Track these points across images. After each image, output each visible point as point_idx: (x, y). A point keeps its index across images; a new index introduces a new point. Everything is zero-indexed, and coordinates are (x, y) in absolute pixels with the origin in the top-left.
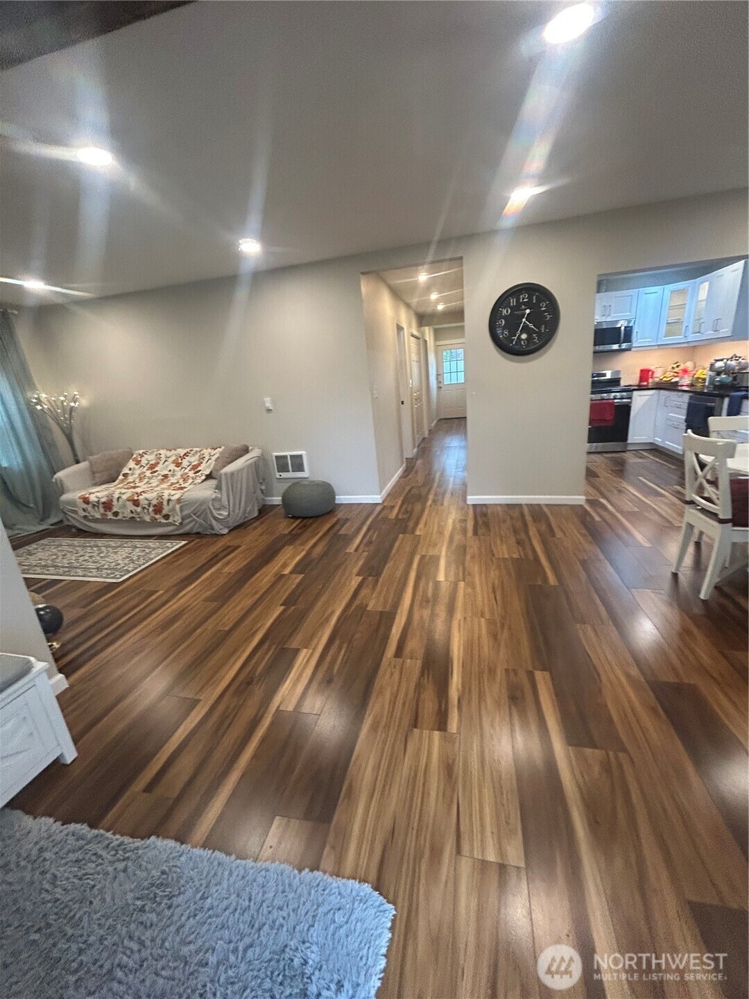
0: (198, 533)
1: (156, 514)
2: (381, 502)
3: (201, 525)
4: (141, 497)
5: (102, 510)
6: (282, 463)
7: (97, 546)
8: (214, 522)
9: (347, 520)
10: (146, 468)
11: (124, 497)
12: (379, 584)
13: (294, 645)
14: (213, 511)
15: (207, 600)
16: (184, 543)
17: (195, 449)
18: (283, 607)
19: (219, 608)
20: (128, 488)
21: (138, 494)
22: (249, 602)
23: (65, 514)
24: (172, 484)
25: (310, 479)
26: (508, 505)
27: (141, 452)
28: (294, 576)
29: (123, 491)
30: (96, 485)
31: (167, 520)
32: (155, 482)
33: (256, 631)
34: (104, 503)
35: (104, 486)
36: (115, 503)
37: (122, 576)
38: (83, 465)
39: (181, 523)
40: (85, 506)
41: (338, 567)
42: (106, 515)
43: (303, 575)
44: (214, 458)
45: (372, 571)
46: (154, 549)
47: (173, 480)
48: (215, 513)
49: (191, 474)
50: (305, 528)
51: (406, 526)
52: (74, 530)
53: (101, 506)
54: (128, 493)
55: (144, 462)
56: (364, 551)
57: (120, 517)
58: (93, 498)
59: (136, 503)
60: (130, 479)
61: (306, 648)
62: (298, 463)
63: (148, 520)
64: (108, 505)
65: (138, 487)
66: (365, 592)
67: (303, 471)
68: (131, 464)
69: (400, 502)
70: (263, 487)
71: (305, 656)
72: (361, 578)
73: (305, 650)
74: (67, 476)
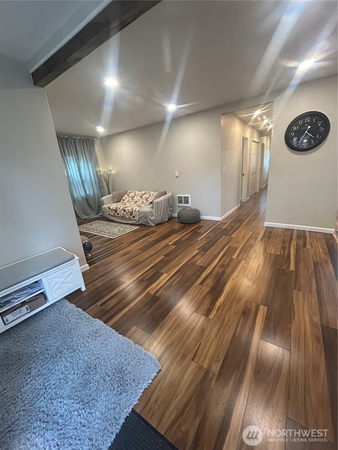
0: (144, 224)
1: (130, 215)
2: (221, 220)
3: (145, 222)
4: (126, 209)
5: (114, 212)
6: (180, 200)
7: (111, 225)
8: (149, 221)
9: (203, 226)
10: (130, 198)
11: (121, 208)
12: (205, 255)
13: (162, 272)
14: (150, 216)
15: (139, 249)
16: (138, 227)
17: (148, 192)
18: (164, 257)
19: (141, 253)
20: (123, 205)
21: (126, 207)
22: (153, 252)
23: (103, 212)
24: (138, 205)
25: (191, 207)
26: (286, 229)
27: (130, 191)
28: (172, 246)
29: (121, 206)
30: (113, 203)
31: (134, 218)
32: (132, 203)
33: (151, 263)
34: (115, 210)
35: (116, 204)
36: (118, 210)
37: (115, 236)
38: (111, 195)
39: (138, 220)
40: (109, 210)
41: (191, 245)
42: (115, 214)
43: (176, 246)
44: (154, 196)
45: (204, 249)
46: (128, 228)
47: (138, 203)
48: (150, 217)
49: (145, 201)
50: (183, 228)
51: (228, 232)
52: (106, 219)
53: (114, 211)
54: (123, 207)
55: (130, 196)
56: (204, 240)
57: (119, 215)
58: (111, 207)
59: (125, 211)
60: (125, 201)
61: (166, 273)
62: (186, 200)
63: (128, 218)
64: (116, 211)
65: (126, 205)
66: (198, 257)
67: (189, 204)
68: (126, 196)
69: (230, 222)
70: (171, 209)
71: (165, 276)
72: (199, 251)
73: (166, 274)
74: (105, 199)
